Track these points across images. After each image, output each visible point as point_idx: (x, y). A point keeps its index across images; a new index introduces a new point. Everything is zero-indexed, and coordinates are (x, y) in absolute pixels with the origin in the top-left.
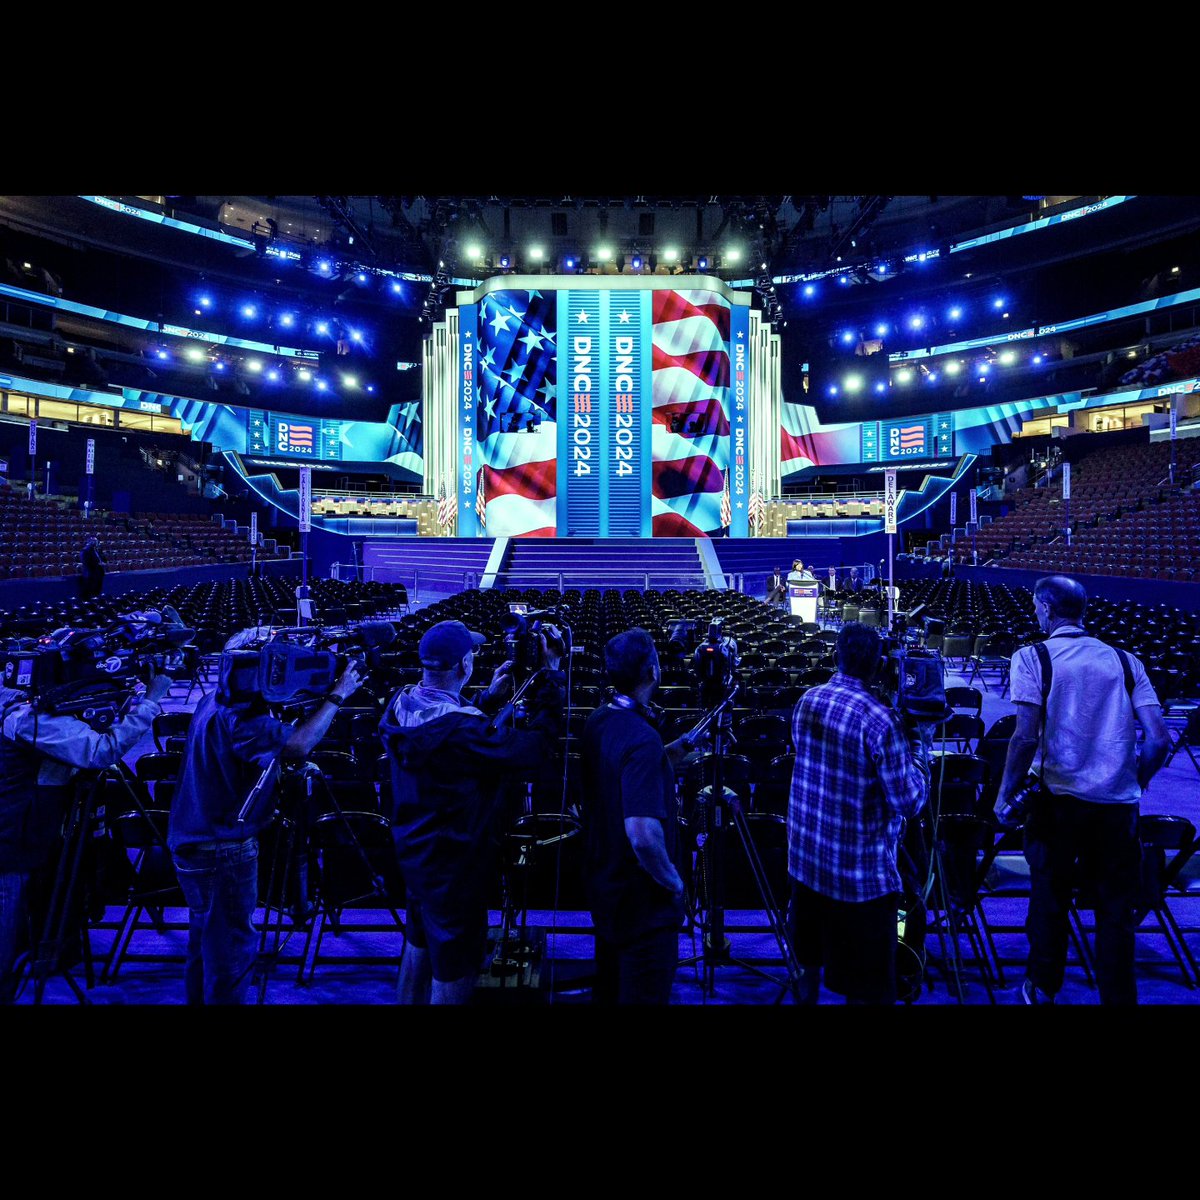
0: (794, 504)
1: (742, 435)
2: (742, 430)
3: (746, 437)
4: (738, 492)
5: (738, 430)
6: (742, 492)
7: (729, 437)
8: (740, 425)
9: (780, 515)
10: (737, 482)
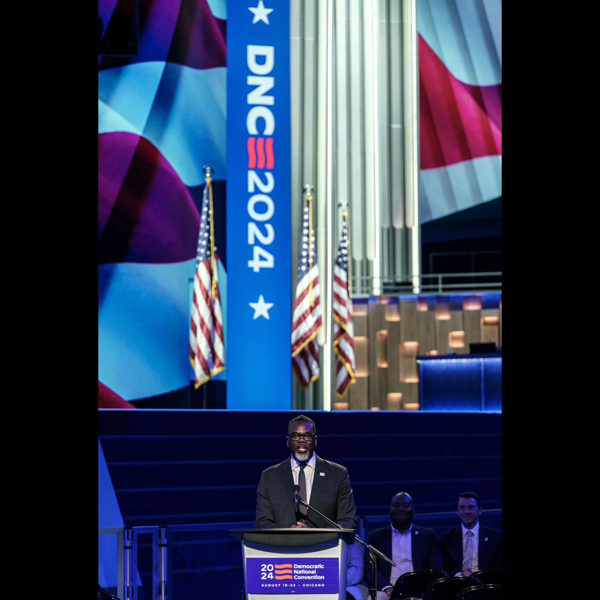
0: (456, 306)
1: (269, 66)
2: (268, 51)
3: (281, 73)
4: (255, 265)
5: (253, 51)
6: (270, 263)
7: (222, 72)
8: (261, 35)
9: (411, 345)
10: (252, 229)
